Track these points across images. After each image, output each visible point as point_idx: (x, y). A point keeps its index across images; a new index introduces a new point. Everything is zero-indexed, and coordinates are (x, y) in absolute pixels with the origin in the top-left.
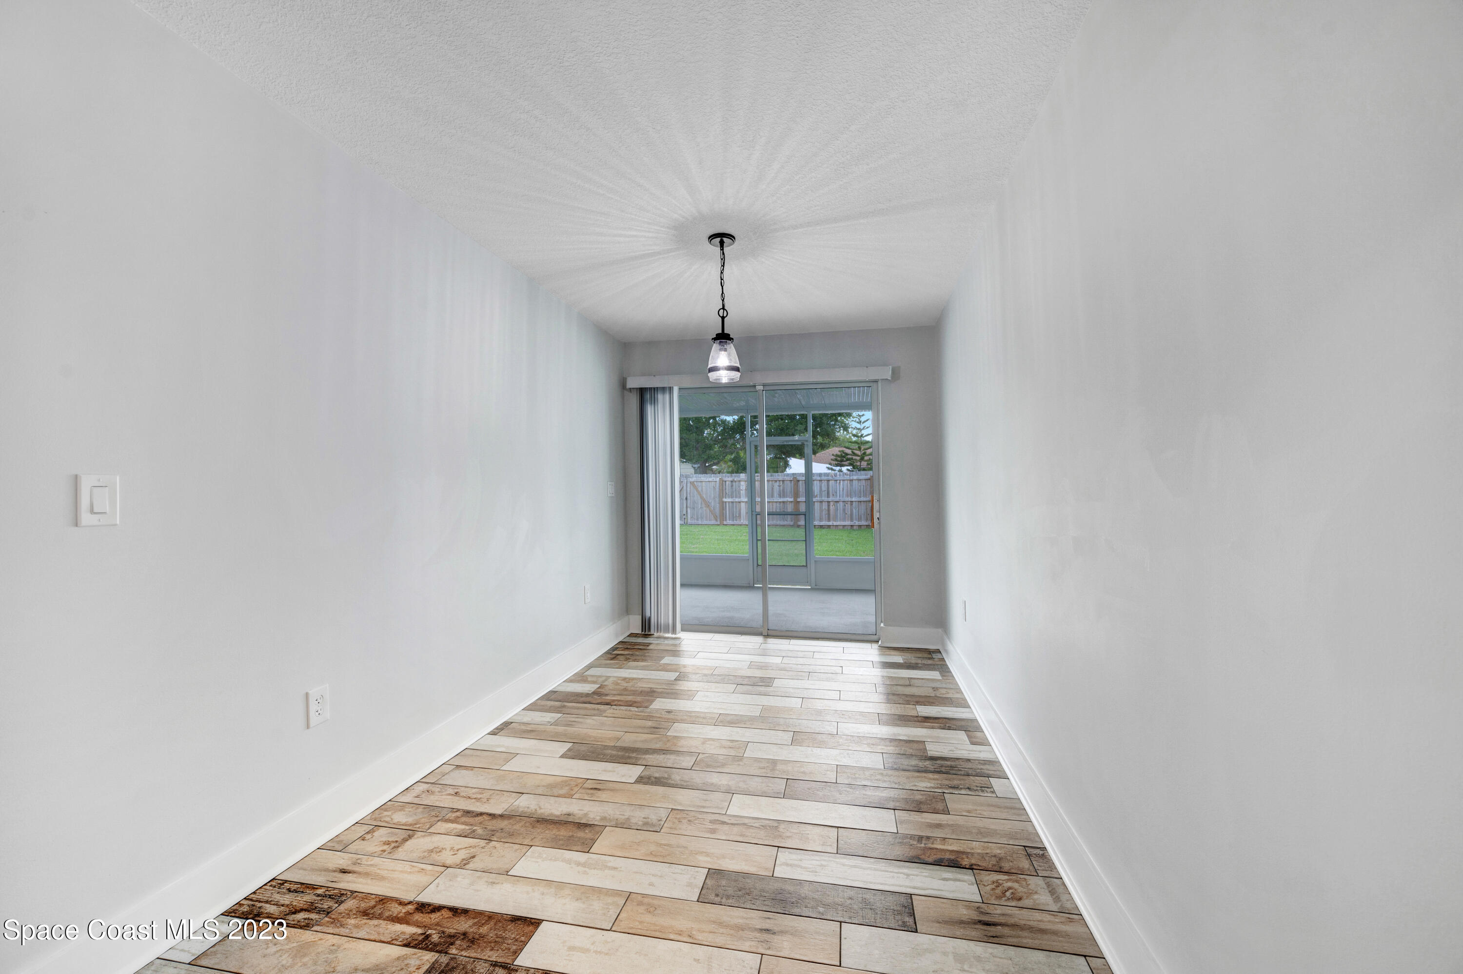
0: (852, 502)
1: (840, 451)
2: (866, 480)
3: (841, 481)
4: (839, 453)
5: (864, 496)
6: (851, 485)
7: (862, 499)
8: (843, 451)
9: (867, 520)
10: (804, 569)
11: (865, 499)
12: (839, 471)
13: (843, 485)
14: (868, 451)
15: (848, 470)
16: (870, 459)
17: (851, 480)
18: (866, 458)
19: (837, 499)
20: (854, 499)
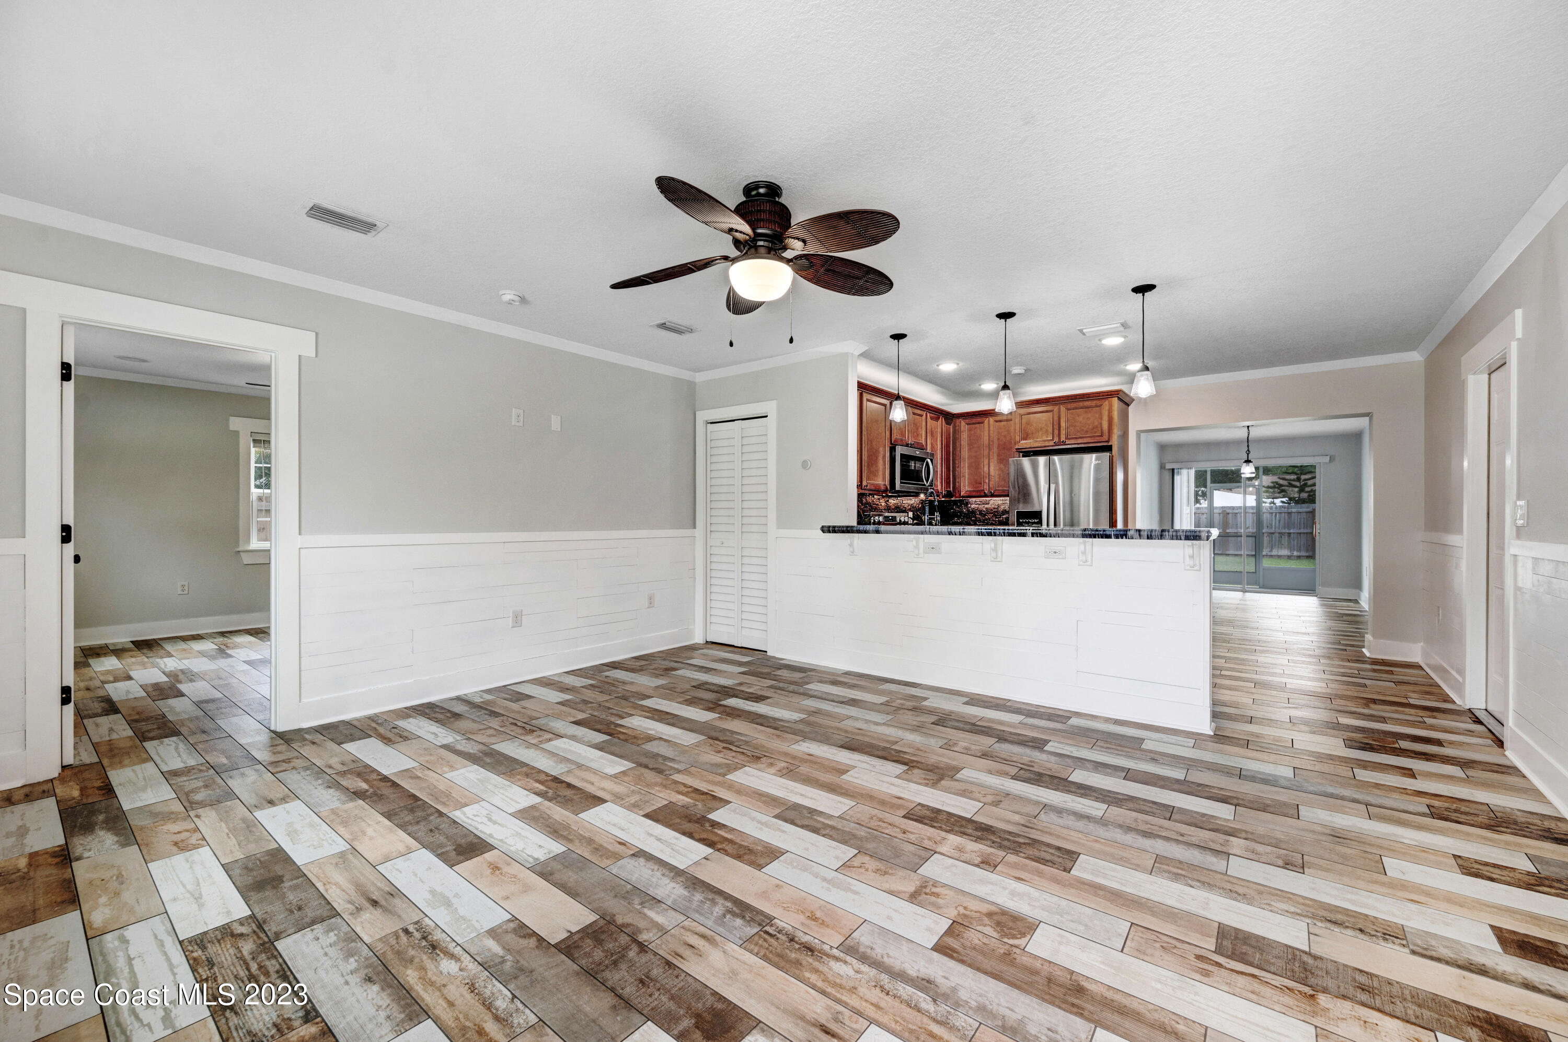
0: (1289, 534)
1: (1272, 482)
2: (1307, 512)
3: (1278, 515)
4: (1272, 485)
5: (1304, 528)
6: (1290, 518)
7: (1302, 531)
8: (1277, 483)
9: (1307, 551)
10: (1254, 575)
11: (1305, 531)
12: (1270, 503)
13: (1280, 518)
14: (1310, 482)
15: (1283, 502)
16: (1312, 491)
17: (1290, 513)
18: (1307, 489)
19: (1272, 531)
20: (1292, 531)
